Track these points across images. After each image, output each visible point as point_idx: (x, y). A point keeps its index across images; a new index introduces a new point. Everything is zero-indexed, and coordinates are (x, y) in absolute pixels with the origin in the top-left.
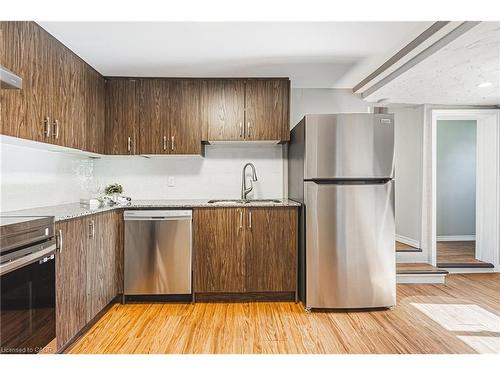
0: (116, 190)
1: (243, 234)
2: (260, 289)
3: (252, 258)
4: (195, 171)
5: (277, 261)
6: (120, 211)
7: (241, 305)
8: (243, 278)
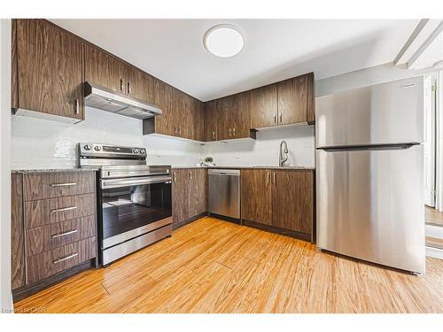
0: (209, 160)
1: (270, 187)
2: (283, 226)
3: (276, 204)
4: (251, 149)
5: (295, 210)
6: (207, 169)
7: (269, 234)
8: (270, 216)
